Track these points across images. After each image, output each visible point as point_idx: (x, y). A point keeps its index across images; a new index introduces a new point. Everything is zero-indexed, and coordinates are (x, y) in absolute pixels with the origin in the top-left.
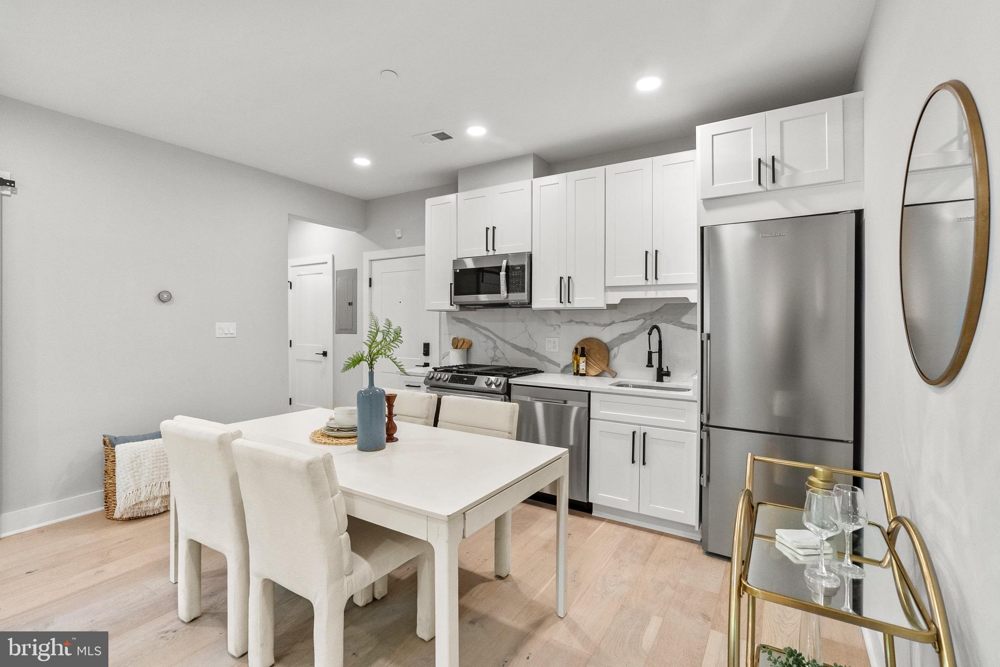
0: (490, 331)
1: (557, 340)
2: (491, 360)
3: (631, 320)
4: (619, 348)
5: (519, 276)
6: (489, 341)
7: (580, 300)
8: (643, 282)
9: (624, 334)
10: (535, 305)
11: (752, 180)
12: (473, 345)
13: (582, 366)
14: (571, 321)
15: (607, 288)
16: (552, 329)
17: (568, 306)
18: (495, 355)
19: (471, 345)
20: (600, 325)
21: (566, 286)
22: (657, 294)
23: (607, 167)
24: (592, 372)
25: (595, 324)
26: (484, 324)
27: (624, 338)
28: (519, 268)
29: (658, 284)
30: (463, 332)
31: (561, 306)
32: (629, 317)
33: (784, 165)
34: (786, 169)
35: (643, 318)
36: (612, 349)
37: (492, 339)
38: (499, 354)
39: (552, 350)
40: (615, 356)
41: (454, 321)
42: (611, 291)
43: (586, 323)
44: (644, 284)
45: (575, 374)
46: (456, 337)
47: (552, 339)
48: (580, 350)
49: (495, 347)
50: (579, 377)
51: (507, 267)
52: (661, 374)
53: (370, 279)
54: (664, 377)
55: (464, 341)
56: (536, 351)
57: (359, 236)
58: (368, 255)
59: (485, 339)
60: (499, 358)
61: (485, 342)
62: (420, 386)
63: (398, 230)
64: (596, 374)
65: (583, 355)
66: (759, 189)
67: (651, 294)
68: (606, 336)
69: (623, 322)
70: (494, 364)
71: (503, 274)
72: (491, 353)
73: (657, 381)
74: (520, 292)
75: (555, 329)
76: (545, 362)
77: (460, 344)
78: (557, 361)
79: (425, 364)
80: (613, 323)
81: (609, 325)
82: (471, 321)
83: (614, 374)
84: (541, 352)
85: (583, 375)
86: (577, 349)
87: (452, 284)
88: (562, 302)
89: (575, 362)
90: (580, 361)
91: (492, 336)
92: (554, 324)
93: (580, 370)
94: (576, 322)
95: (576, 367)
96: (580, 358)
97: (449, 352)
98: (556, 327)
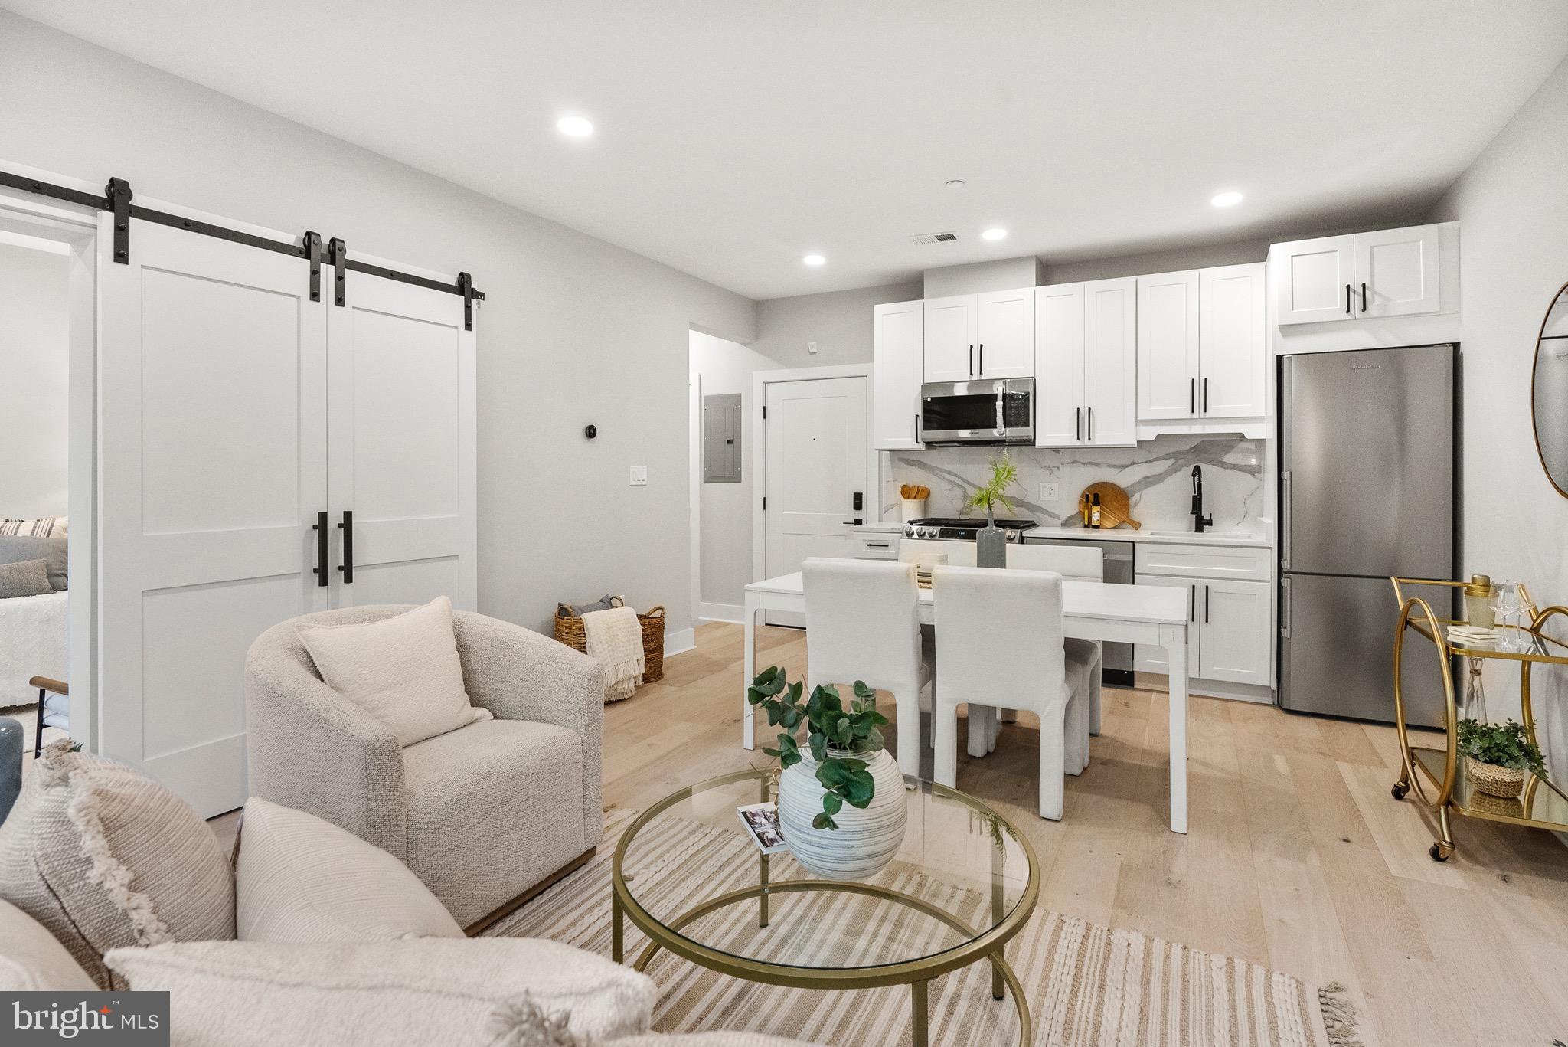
0: (956, 475)
1: (1056, 485)
3: (1157, 459)
4: (1141, 494)
5: (1020, 407)
6: (956, 489)
7: (1105, 435)
8: (1188, 415)
9: (1148, 477)
10: (1038, 444)
11: (1338, 307)
12: (931, 494)
13: (1096, 517)
14: (1074, 462)
15: (1139, 422)
16: (1048, 472)
17: (1088, 443)
18: (965, 507)
19: (929, 494)
20: (1116, 466)
21: (1084, 420)
22: (1204, 428)
23: (1141, 278)
24: (1108, 524)
25: (1109, 466)
26: (947, 467)
27: (1148, 482)
28: (1020, 397)
29: (1207, 417)
30: (916, 477)
31: (1078, 443)
32: (1155, 456)
33: (1374, 293)
34: (1376, 297)
35: (1173, 458)
36: (1133, 496)
37: (959, 486)
39: (1050, 498)
40: (1136, 504)
41: (902, 464)
42: (1143, 425)
43: (1097, 465)
44: (1189, 417)
45: (1086, 526)
46: (905, 484)
47: (1048, 485)
48: (1091, 498)
49: (964, 496)
50: (1089, 529)
51: (1004, 395)
52: (1201, 524)
53: (764, 408)
54: (1205, 527)
55: (919, 490)
56: (1026, 500)
57: (746, 350)
58: (759, 377)
59: (950, 486)
61: (950, 490)
62: (887, 546)
63: (813, 343)
64: (1112, 526)
65: (1096, 502)
66: (1347, 317)
67: (1197, 429)
68: (1123, 479)
69: (1146, 462)
70: (962, 517)
71: (999, 404)
72: (959, 505)
73: (1196, 531)
74: (1022, 426)
75: (1052, 472)
76: (1038, 514)
77: (914, 493)
78: (1056, 511)
79: (855, 520)
80: (1133, 463)
81: (1128, 466)
82: (929, 463)
83: (1137, 526)
84: (1033, 501)
85: (1098, 527)
86: (1087, 496)
87: (918, 416)
88: (1079, 438)
89: (1086, 512)
90: (1092, 510)
91: (960, 482)
92: (1051, 466)
93: (1093, 521)
94: (1083, 463)
95: (1087, 518)
96: (1093, 506)
97: (897, 504)
98: (1054, 469)
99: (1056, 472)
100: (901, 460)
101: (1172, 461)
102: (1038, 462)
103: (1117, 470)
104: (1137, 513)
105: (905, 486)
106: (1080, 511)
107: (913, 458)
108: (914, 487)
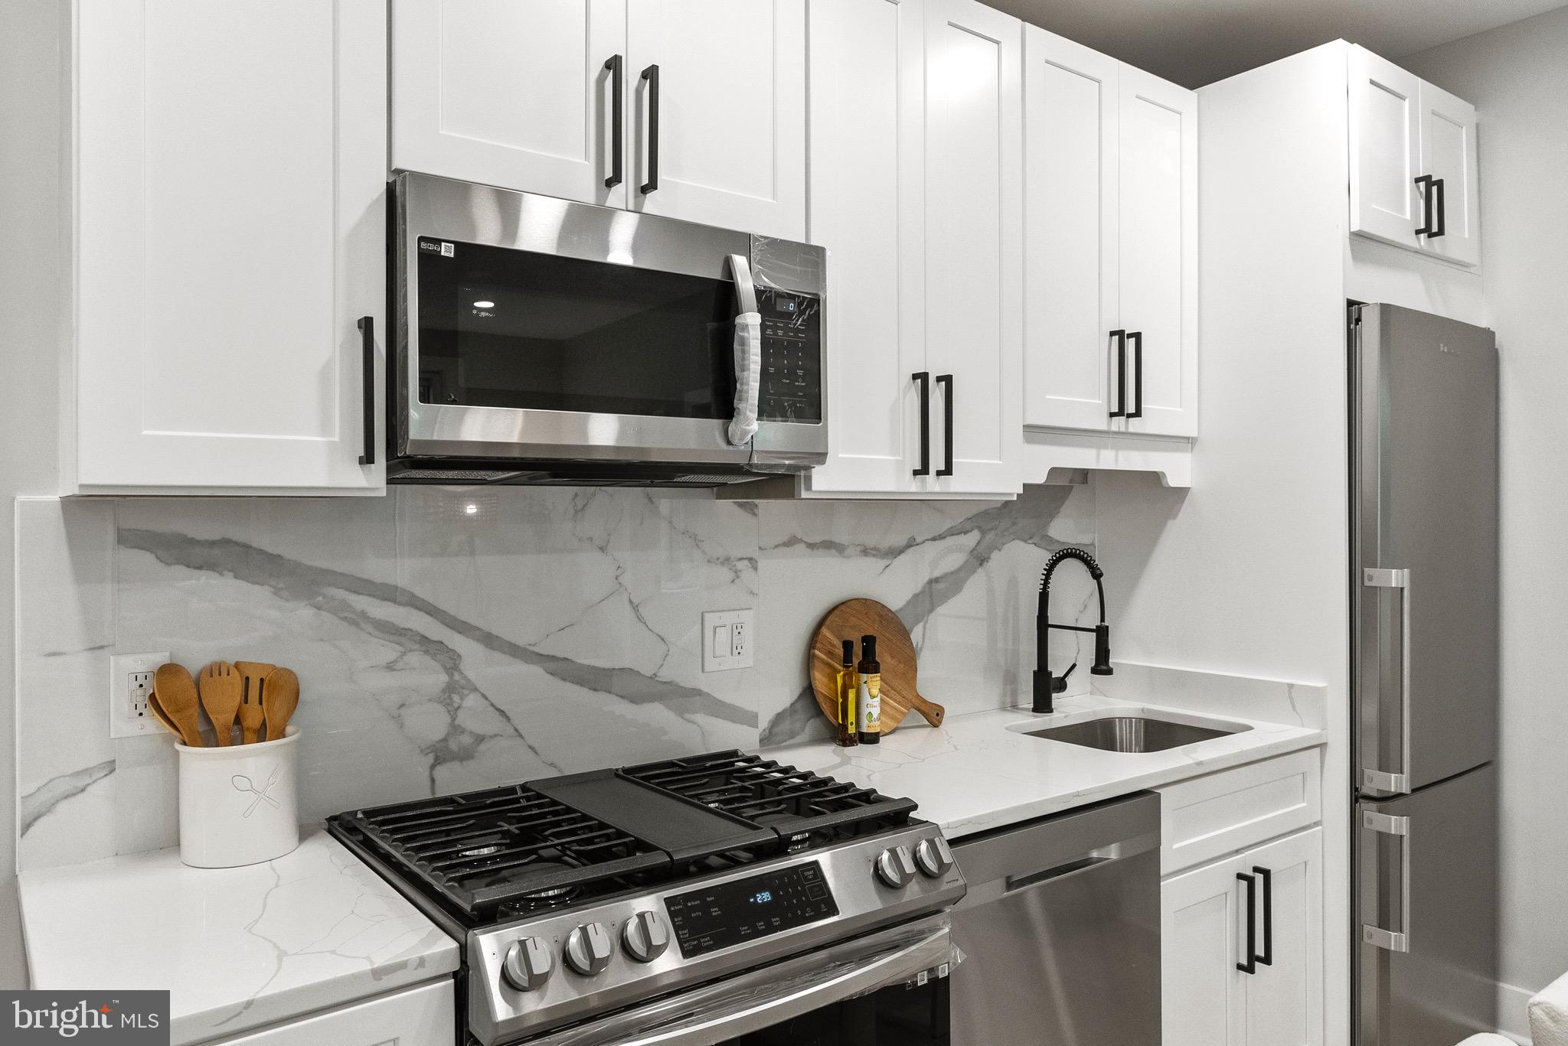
1: (747, 617)
2: (431, 759)
3: (952, 532)
4: (924, 628)
5: (792, 345)
6: (418, 658)
7: (966, 464)
9: (936, 580)
11: (1408, 216)
12: (306, 695)
13: (872, 706)
14: (817, 540)
16: (725, 574)
17: (932, 485)
18: (455, 729)
19: (295, 697)
20: (878, 553)
25: (866, 552)
26: (376, 568)
27: (936, 591)
28: (792, 307)
31: (912, 486)
36: (914, 631)
37: (426, 644)
38: (474, 716)
39: (731, 662)
40: (921, 655)
41: (144, 560)
44: (1108, 428)
46: (161, 658)
47: (729, 618)
49: (448, 686)
52: (1044, 689)
56: (665, 675)
59: (387, 652)
60: (480, 739)
61: (390, 667)
65: (870, 665)
66: (1414, 241)
67: (1107, 458)
68: (894, 588)
69: (934, 539)
72: (432, 723)
73: (1036, 711)
74: (800, 416)
75: (737, 573)
76: (701, 718)
78: (743, 700)
80: (911, 544)
81: (901, 552)
82: (286, 554)
83: (933, 715)
84: (688, 676)
85: (872, 739)
86: (848, 646)
87: (366, 324)
88: (924, 470)
89: (852, 694)
90: (865, 689)
91: (434, 630)
92: (735, 553)
93: (865, 722)
94: (811, 546)
95: (851, 718)
96: (864, 677)
97: (111, 767)
98: (740, 565)
99: (747, 574)
100: (126, 539)
102: (696, 541)
104: (928, 684)
105: (168, 672)
106: (809, 691)
107: (203, 530)
108: (215, 670)
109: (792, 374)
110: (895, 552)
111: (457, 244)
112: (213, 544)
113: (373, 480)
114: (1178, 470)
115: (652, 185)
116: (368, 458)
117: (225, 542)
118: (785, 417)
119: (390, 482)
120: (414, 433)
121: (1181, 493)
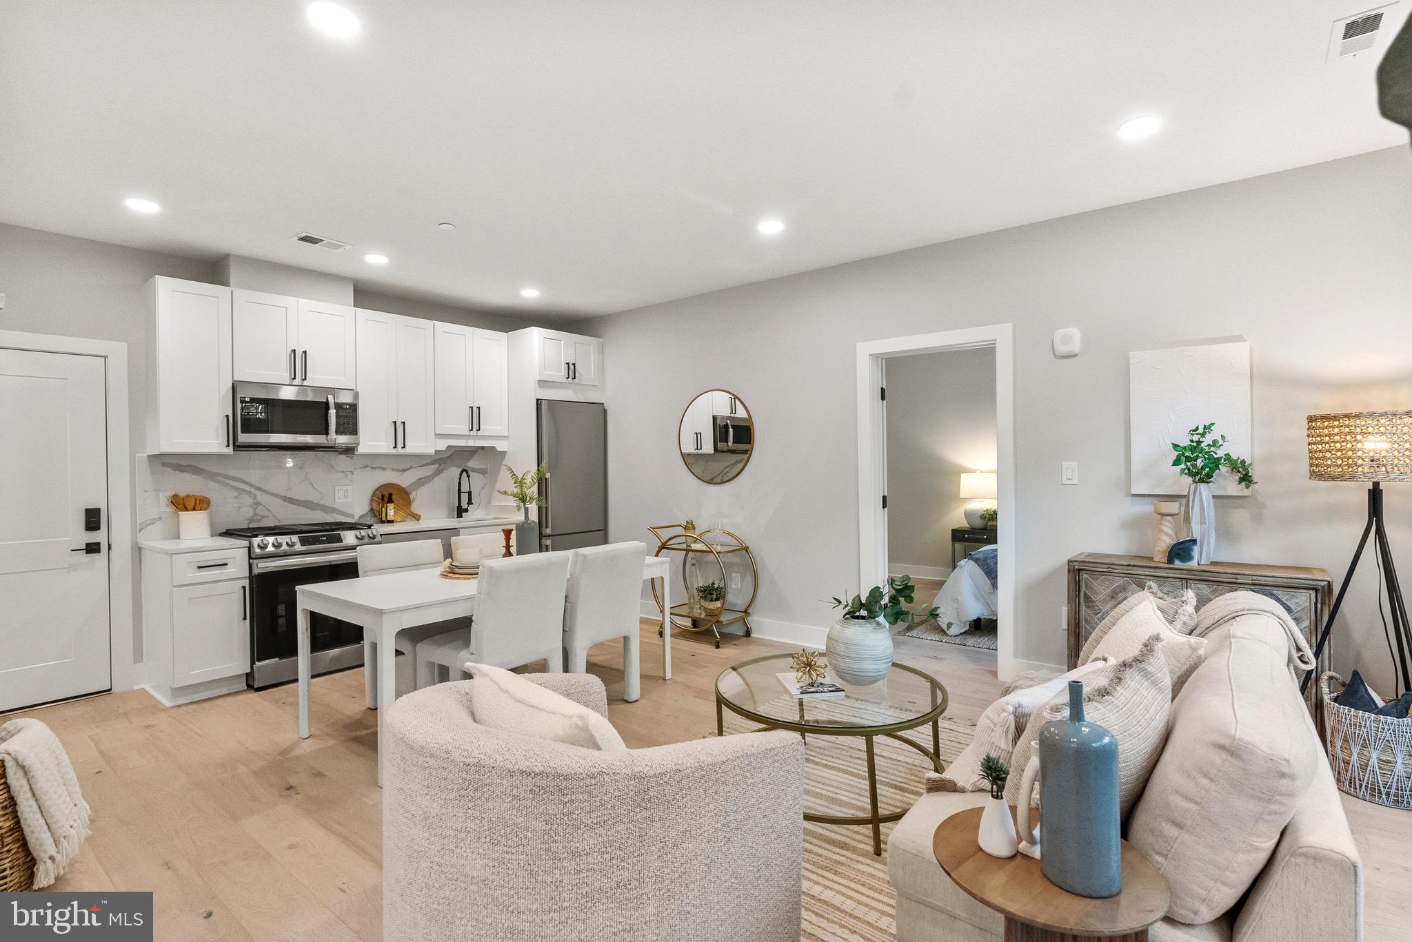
0: (245, 482)
1: (349, 488)
2: (248, 521)
3: (427, 465)
4: (416, 492)
5: (348, 416)
6: (244, 496)
7: (414, 445)
8: (467, 432)
9: (421, 479)
10: (361, 449)
11: (564, 375)
13: (390, 513)
14: (366, 467)
16: (342, 475)
17: (400, 450)
18: (256, 514)
19: (209, 503)
20: (398, 470)
21: (399, 430)
23: (436, 323)
24: (398, 518)
25: (393, 470)
26: (233, 473)
27: (421, 482)
28: (347, 407)
29: (479, 434)
30: (189, 485)
31: (394, 451)
32: (425, 462)
33: (578, 369)
34: (579, 372)
35: (438, 463)
36: (411, 494)
37: (247, 492)
38: (261, 511)
40: (414, 499)
41: (168, 470)
43: (383, 469)
44: (467, 434)
45: (383, 522)
46: (174, 493)
47: (345, 487)
49: (254, 503)
50: (386, 524)
51: (338, 404)
52: (461, 512)
54: (463, 514)
56: (321, 503)
59: (235, 494)
61: (236, 498)
64: (401, 520)
65: (390, 501)
66: (566, 381)
68: (404, 480)
69: (420, 466)
71: (333, 412)
72: (249, 512)
73: (458, 517)
75: (347, 475)
76: (335, 515)
77: (190, 504)
78: (347, 510)
79: (88, 545)
80: (410, 468)
81: (408, 470)
82: (206, 468)
83: (417, 517)
84: (329, 503)
85: (392, 522)
86: (383, 496)
87: (227, 416)
88: (396, 447)
89: (384, 509)
90: (388, 508)
91: (248, 488)
92: (345, 470)
93: (388, 517)
94: (373, 468)
95: (384, 515)
96: (388, 504)
97: (160, 518)
98: (347, 473)
99: (350, 476)
100: (163, 464)
101: (436, 466)
102: (332, 467)
103: (400, 473)
104: (415, 508)
105: (175, 496)
106: (372, 510)
107: (185, 463)
108: (188, 496)
109: (348, 423)
110: (405, 470)
111: (250, 398)
112: (187, 466)
113: (230, 450)
114: (500, 446)
115: (305, 379)
116: (228, 446)
117: (189, 466)
118: (346, 434)
119: (234, 451)
120: (239, 441)
121: (505, 453)
